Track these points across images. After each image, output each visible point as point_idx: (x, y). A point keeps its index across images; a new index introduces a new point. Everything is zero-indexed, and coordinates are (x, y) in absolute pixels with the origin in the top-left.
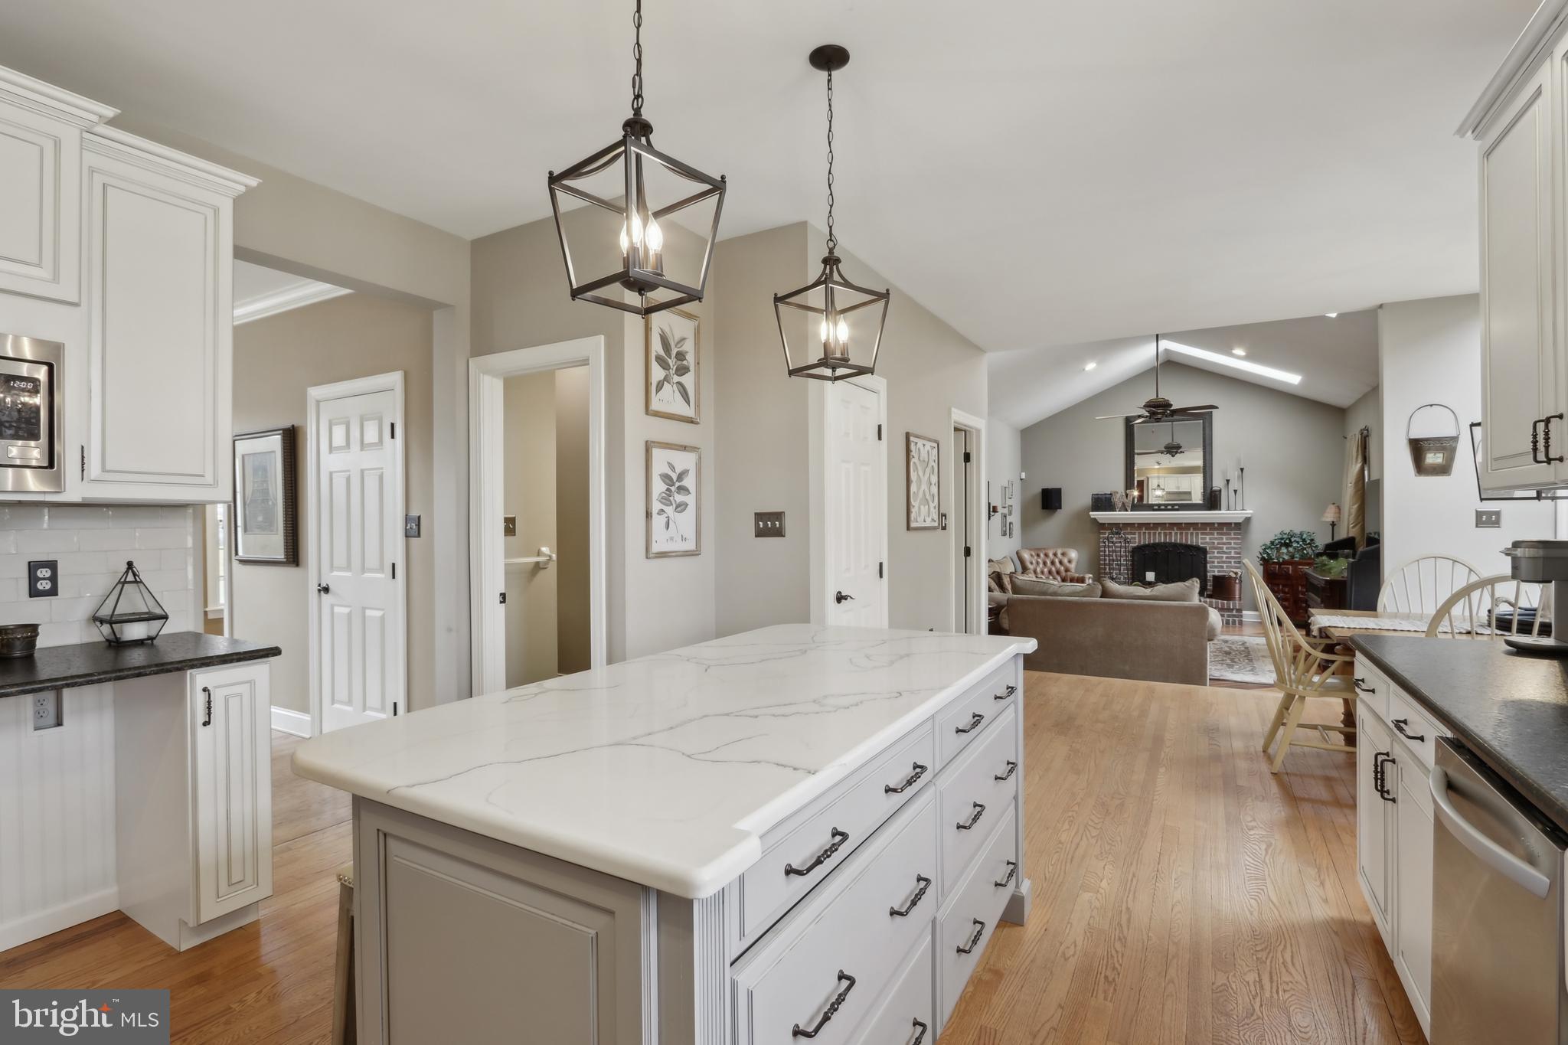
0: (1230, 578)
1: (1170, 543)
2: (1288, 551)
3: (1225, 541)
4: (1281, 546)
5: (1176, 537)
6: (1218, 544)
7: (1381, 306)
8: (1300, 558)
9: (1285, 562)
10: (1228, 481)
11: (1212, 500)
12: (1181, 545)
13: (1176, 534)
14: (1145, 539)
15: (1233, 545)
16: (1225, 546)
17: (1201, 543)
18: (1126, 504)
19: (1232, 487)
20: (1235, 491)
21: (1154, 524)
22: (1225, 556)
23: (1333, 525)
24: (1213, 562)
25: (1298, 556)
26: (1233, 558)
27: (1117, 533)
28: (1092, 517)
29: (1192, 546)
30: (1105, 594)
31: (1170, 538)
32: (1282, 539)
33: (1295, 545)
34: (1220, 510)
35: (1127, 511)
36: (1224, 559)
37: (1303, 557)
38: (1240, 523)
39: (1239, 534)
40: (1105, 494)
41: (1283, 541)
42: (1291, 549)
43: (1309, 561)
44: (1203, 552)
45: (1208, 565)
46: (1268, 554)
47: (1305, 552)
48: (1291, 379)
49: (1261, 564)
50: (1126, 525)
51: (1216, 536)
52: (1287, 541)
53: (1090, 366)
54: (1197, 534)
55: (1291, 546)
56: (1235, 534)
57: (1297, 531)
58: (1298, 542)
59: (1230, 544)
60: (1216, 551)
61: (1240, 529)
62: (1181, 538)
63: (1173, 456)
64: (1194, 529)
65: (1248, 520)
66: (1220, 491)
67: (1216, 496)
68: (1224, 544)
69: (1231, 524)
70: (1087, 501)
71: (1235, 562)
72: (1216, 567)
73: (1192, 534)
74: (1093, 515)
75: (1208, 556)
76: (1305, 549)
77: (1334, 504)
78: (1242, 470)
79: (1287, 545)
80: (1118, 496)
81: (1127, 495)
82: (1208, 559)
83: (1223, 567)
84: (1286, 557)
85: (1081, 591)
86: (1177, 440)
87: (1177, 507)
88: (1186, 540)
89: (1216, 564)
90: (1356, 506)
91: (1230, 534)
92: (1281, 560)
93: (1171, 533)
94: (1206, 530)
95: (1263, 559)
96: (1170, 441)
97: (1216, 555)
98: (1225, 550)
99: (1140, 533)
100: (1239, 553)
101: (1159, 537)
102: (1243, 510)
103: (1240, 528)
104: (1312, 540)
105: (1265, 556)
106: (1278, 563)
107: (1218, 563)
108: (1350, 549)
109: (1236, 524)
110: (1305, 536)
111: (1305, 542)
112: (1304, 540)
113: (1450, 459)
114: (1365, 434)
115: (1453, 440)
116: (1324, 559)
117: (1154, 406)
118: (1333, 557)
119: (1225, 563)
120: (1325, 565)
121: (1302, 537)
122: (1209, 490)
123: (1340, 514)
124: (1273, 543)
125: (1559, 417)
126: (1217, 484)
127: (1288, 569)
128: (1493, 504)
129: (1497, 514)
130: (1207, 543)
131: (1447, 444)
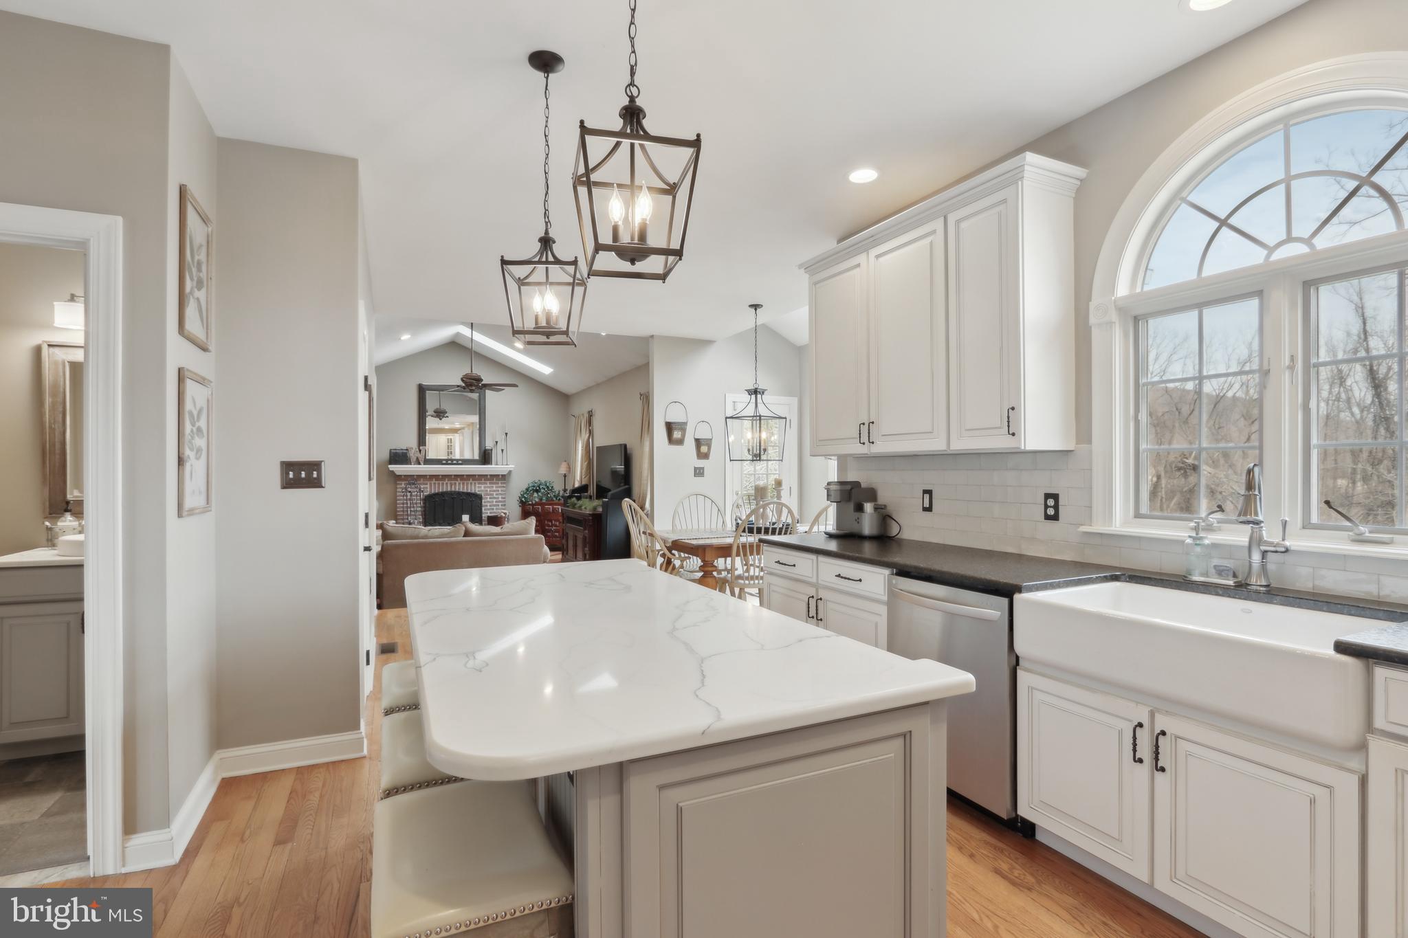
0: (501, 517)
1: (455, 492)
2: (538, 495)
3: (494, 489)
4: (534, 492)
5: (460, 487)
6: (490, 491)
7: (652, 336)
9: (537, 504)
10: (497, 442)
11: (485, 457)
12: (463, 493)
13: (459, 484)
14: (435, 488)
15: (500, 492)
16: (495, 493)
17: (478, 491)
18: (420, 459)
19: (500, 447)
20: (502, 450)
21: (442, 476)
22: (495, 500)
23: (565, 476)
24: (487, 506)
25: (544, 498)
26: (501, 502)
27: (414, 484)
28: (391, 469)
29: (472, 494)
30: (467, 534)
31: (455, 488)
32: (534, 486)
33: (542, 491)
34: (492, 464)
35: (419, 464)
36: (494, 503)
37: (547, 499)
38: (505, 475)
39: (504, 483)
40: (402, 450)
41: (535, 488)
42: (539, 494)
43: (552, 502)
44: (479, 497)
45: (483, 508)
46: (525, 498)
47: (549, 495)
48: (543, 369)
49: (520, 506)
50: (420, 477)
51: (488, 485)
52: (538, 488)
53: (405, 337)
54: (475, 483)
55: (540, 491)
56: (502, 484)
57: (543, 481)
58: (544, 489)
59: (498, 491)
60: (489, 497)
61: (505, 480)
62: (463, 488)
63: (441, 419)
64: (473, 480)
65: (510, 472)
66: (492, 450)
67: (489, 453)
68: (494, 491)
69: (499, 475)
70: (386, 456)
71: (502, 505)
72: (489, 509)
73: (471, 484)
74: (392, 467)
75: (483, 500)
76: (549, 493)
77: (565, 461)
78: (506, 434)
79: (537, 491)
80: (413, 451)
81: (420, 451)
82: (483, 504)
83: (493, 510)
84: (537, 500)
85: (448, 533)
86: (444, 407)
87: (460, 462)
88: (467, 488)
89: (488, 507)
90: (586, 463)
91: (498, 484)
92: (533, 501)
93: (455, 483)
94: (481, 480)
95: (521, 502)
96: (438, 407)
97: (488, 500)
98: (495, 496)
99: (431, 484)
100: (504, 498)
101: (446, 487)
102: (507, 465)
103: (503, 478)
104: (552, 487)
105: (523, 499)
106: (532, 505)
107: (490, 506)
108: (587, 492)
109: (502, 475)
110: (548, 484)
111: (549, 489)
112: (548, 487)
113: (683, 435)
114: (591, 414)
115: (685, 424)
116: (574, 499)
117: (471, 379)
118: (579, 498)
119: (495, 505)
120: (576, 504)
121: (546, 485)
122: (483, 449)
123: (570, 468)
124: (527, 489)
125: (873, 423)
126: (489, 444)
127: (539, 508)
128: (701, 463)
129: (703, 468)
130: (482, 491)
131: (682, 426)
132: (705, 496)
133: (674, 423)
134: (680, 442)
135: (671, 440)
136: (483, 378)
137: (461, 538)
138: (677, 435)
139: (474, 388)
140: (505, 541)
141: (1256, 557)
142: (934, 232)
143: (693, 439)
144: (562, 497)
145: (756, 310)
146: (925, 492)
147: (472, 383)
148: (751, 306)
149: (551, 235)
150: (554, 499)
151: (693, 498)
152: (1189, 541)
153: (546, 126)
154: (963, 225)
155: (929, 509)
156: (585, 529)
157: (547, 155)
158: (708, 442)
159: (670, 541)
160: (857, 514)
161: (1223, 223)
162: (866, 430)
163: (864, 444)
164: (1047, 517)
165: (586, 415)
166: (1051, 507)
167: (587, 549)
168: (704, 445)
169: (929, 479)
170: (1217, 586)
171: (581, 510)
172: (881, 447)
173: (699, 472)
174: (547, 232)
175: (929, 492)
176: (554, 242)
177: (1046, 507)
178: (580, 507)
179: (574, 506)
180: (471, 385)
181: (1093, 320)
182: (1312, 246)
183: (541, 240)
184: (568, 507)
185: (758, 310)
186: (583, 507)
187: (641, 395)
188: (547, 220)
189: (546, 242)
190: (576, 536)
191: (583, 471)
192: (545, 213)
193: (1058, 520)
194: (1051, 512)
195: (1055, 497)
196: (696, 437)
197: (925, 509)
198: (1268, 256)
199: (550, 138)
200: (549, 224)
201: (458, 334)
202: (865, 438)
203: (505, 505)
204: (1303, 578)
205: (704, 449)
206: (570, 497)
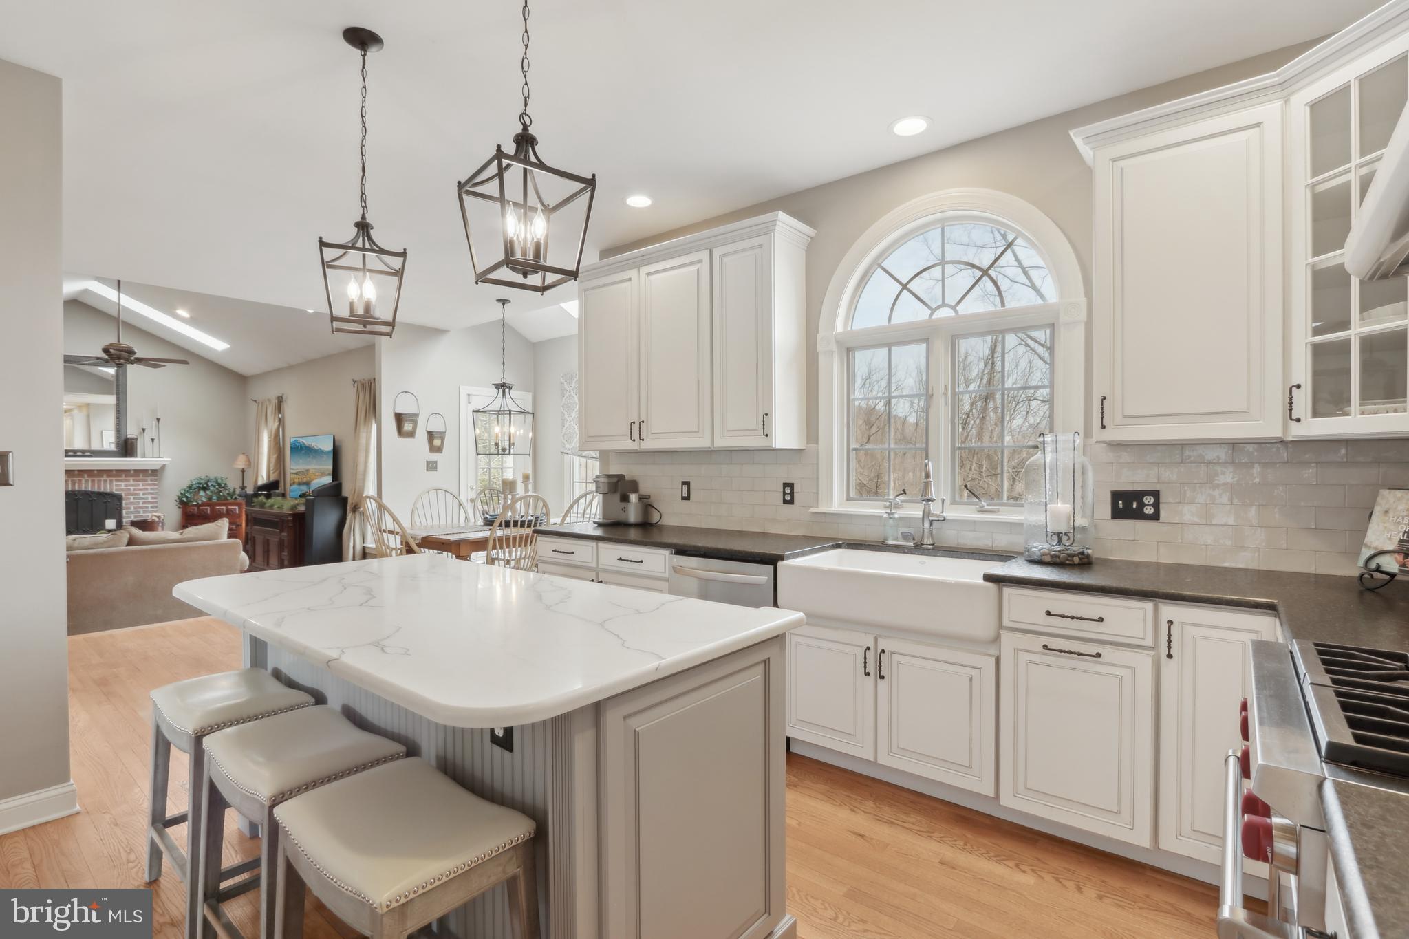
0: (153, 520)
2: (206, 494)
3: (141, 487)
4: (199, 490)
6: (134, 490)
8: (218, 500)
9: (204, 504)
10: (144, 430)
11: (126, 447)
12: (93, 493)
13: (87, 481)
15: (149, 491)
16: (141, 492)
17: (116, 490)
19: (148, 435)
20: (153, 440)
22: (141, 501)
23: (243, 471)
24: (129, 508)
25: (215, 498)
26: (151, 503)
29: (106, 494)
30: (132, 541)
32: (200, 484)
33: (212, 488)
34: (136, 457)
36: (141, 505)
37: (219, 498)
38: (156, 470)
39: (156, 480)
41: (201, 486)
42: (208, 492)
43: (225, 501)
44: (119, 498)
45: (124, 512)
46: (187, 497)
47: (221, 494)
48: (215, 345)
49: (179, 508)
51: (132, 482)
52: (205, 486)
54: (111, 481)
55: (209, 489)
56: (151, 480)
57: (212, 477)
58: (214, 486)
59: (147, 489)
60: (132, 497)
61: (156, 476)
64: (108, 476)
65: (163, 467)
66: (136, 439)
67: (132, 443)
68: (140, 490)
69: (147, 470)
71: (152, 507)
72: (132, 513)
73: (105, 481)
75: (124, 502)
76: (221, 492)
77: (244, 454)
78: (158, 420)
79: (204, 489)
82: (124, 505)
83: (139, 512)
84: (204, 500)
87: (88, 454)
88: (99, 487)
89: (132, 509)
90: (275, 456)
91: (147, 480)
92: (200, 502)
94: (121, 476)
95: (182, 503)
97: (132, 501)
98: (141, 496)
100: (155, 498)
102: (159, 457)
103: (155, 474)
104: (226, 484)
105: (184, 499)
106: (198, 506)
107: (135, 508)
108: (278, 490)
109: (153, 471)
110: (219, 481)
111: (220, 486)
112: (219, 485)
113: (415, 427)
114: (280, 400)
115: (417, 415)
116: (262, 498)
117: (119, 350)
118: (268, 497)
119: (141, 508)
120: (265, 503)
121: (217, 482)
122: (123, 438)
123: (252, 463)
124: (190, 487)
125: (643, 422)
126: (131, 432)
127: (207, 509)
128: (434, 457)
129: (436, 462)
130: (122, 489)
131: (414, 418)
132: (446, 491)
133: (405, 414)
134: (411, 434)
135: (400, 432)
136: (136, 351)
137: (123, 548)
138: (407, 427)
139: (122, 362)
140: (188, 548)
141: (927, 525)
142: (700, 261)
143: (426, 432)
144: (240, 496)
145: (503, 304)
146: (684, 483)
147: (119, 356)
148: (499, 300)
149: (369, 219)
150: (229, 498)
151: (433, 494)
152: (885, 516)
153: (363, 107)
154: (725, 259)
155: (687, 498)
156: (282, 531)
157: (364, 136)
158: (442, 436)
159: (420, 537)
160: (623, 504)
161: (905, 287)
162: (637, 428)
163: (634, 440)
164: (785, 502)
165: (275, 401)
166: (788, 494)
167: (285, 554)
168: (437, 438)
169: (688, 472)
170: (904, 547)
171: (273, 509)
172: (650, 444)
173: (431, 466)
174: (363, 217)
175: (687, 483)
176: (372, 228)
177: (785, 494)
178: (271, 507)
179: (262, 505)
180: (119, 358)
181: (820, 348)
182: (956, 311)
183: (358, 225)
184: (253, 506)
185: (505, 305)
186: (276, 507)
187: (355, 382)
188: (363, 204)
189: (363, 227)
190: (268, 540)
191: (272, 465)
192: (362, 197)
193: (793, 504)
194: (788, 497)
195: (791, 486)
196: (428, 430)
197: (684, 498)
198: (931, 315)
199: (367, 119)
200: (365, 209)
201: (86, 291)
202: (636, 436)
203: (156, 507)
204: (950, 537)
205: (437, 442)
206: (256, 495)
